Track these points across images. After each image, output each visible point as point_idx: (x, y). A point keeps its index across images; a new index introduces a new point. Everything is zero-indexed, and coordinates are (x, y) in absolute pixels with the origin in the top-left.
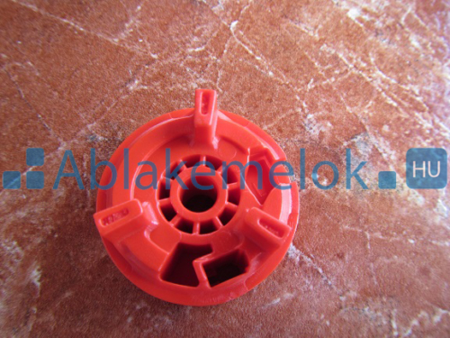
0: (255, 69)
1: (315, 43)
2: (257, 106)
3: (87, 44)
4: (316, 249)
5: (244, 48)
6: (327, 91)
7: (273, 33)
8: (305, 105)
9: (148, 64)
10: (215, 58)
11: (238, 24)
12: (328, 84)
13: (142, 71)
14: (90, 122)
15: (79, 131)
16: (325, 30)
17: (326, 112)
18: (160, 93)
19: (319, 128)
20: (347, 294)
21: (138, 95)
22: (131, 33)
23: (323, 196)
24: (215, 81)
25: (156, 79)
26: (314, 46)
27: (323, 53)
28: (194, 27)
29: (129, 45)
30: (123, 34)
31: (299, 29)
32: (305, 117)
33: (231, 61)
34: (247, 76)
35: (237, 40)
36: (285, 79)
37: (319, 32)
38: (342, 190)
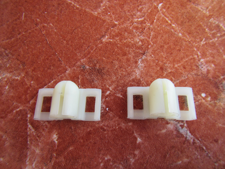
0: (172, 31)
1: (207, 17)
2: (172, 53)
3: (81, 15)
4: (203, 136)
5: (165, 19)
6: (213, 46)
7: (183, 11)
8: (199, 54)
9: (113, 27)
10: (149, 24)
11: (162, 5)
12: (213, 42)
13: (109, 31)
14: (83, 58)
15: (77, 63)
16: (213, 10)
17: (211, 58)
18: (119, 44)
19: (207, 67)
20: (219, 162)
21: (107, 44)
22: (104, 9)
23: (208, 107)
24: (149, 38)
25: (117, 35)
26: (206, 19)
27: (211, 23)
28: (138, 6)
29: (103, 16)
30: (99, 10)
31: (197, 9)
32: (199, 61)
33: (158, 27)
34: (167, 35)
35: (162, 14)
36: (188, 38)
37: (209, 11)
38: (218, 104)
